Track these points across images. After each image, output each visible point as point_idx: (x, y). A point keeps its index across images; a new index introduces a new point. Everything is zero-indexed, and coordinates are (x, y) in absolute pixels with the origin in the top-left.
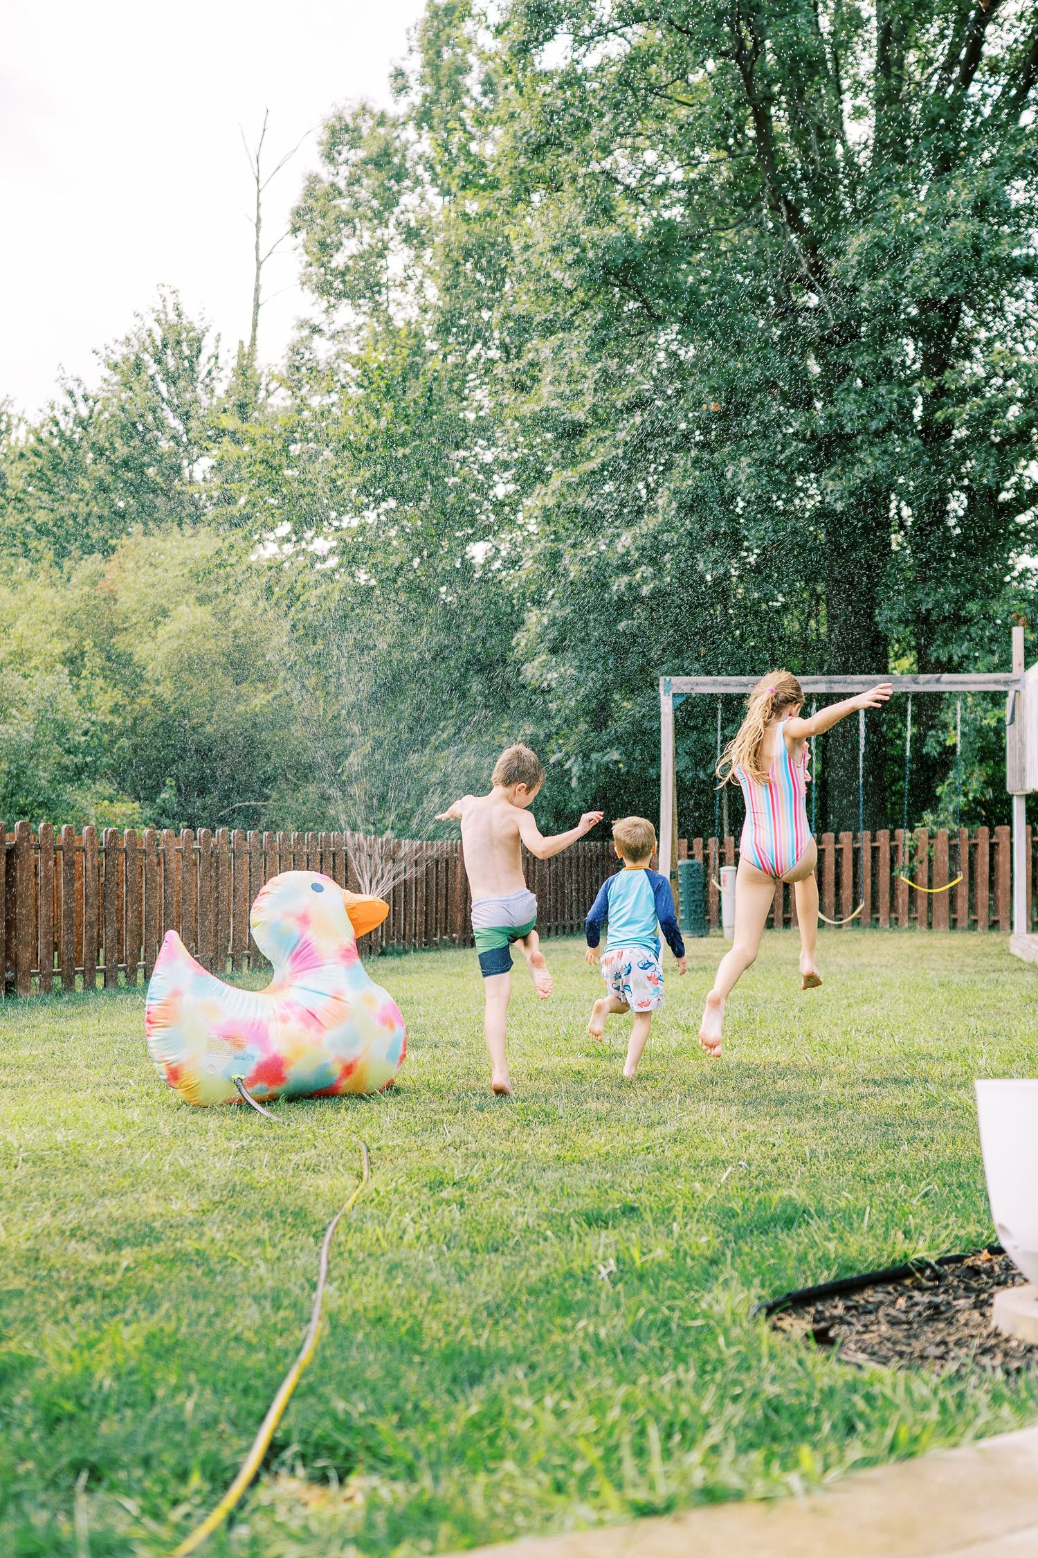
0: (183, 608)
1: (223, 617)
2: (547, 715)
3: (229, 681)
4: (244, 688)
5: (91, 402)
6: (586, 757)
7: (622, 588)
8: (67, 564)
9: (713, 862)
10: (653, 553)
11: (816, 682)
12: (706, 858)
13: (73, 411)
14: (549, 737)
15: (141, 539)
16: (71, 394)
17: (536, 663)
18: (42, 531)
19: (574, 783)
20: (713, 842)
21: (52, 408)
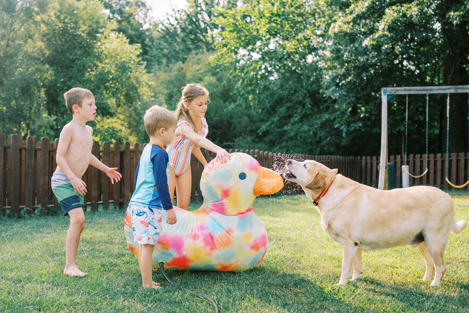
0: (206, 78)
1: (220, 80)
2: (335, 111)
3: (221, 102)
4: (227, 104)
5: (180, 12)
6: (349, 126)
7: (365, 60)
8: (171, 65)
9: (399, 164)
10: (377, 47)
11: (450, 89)
12: (395, 163)
13: (174, 16)
14: (335, 119)
15: (194, 56)
16: (174, 10)
17: (331, 90)
18: (165, 55)
19: (344, 135)
20: (398, 157)
21: (167, 15)
